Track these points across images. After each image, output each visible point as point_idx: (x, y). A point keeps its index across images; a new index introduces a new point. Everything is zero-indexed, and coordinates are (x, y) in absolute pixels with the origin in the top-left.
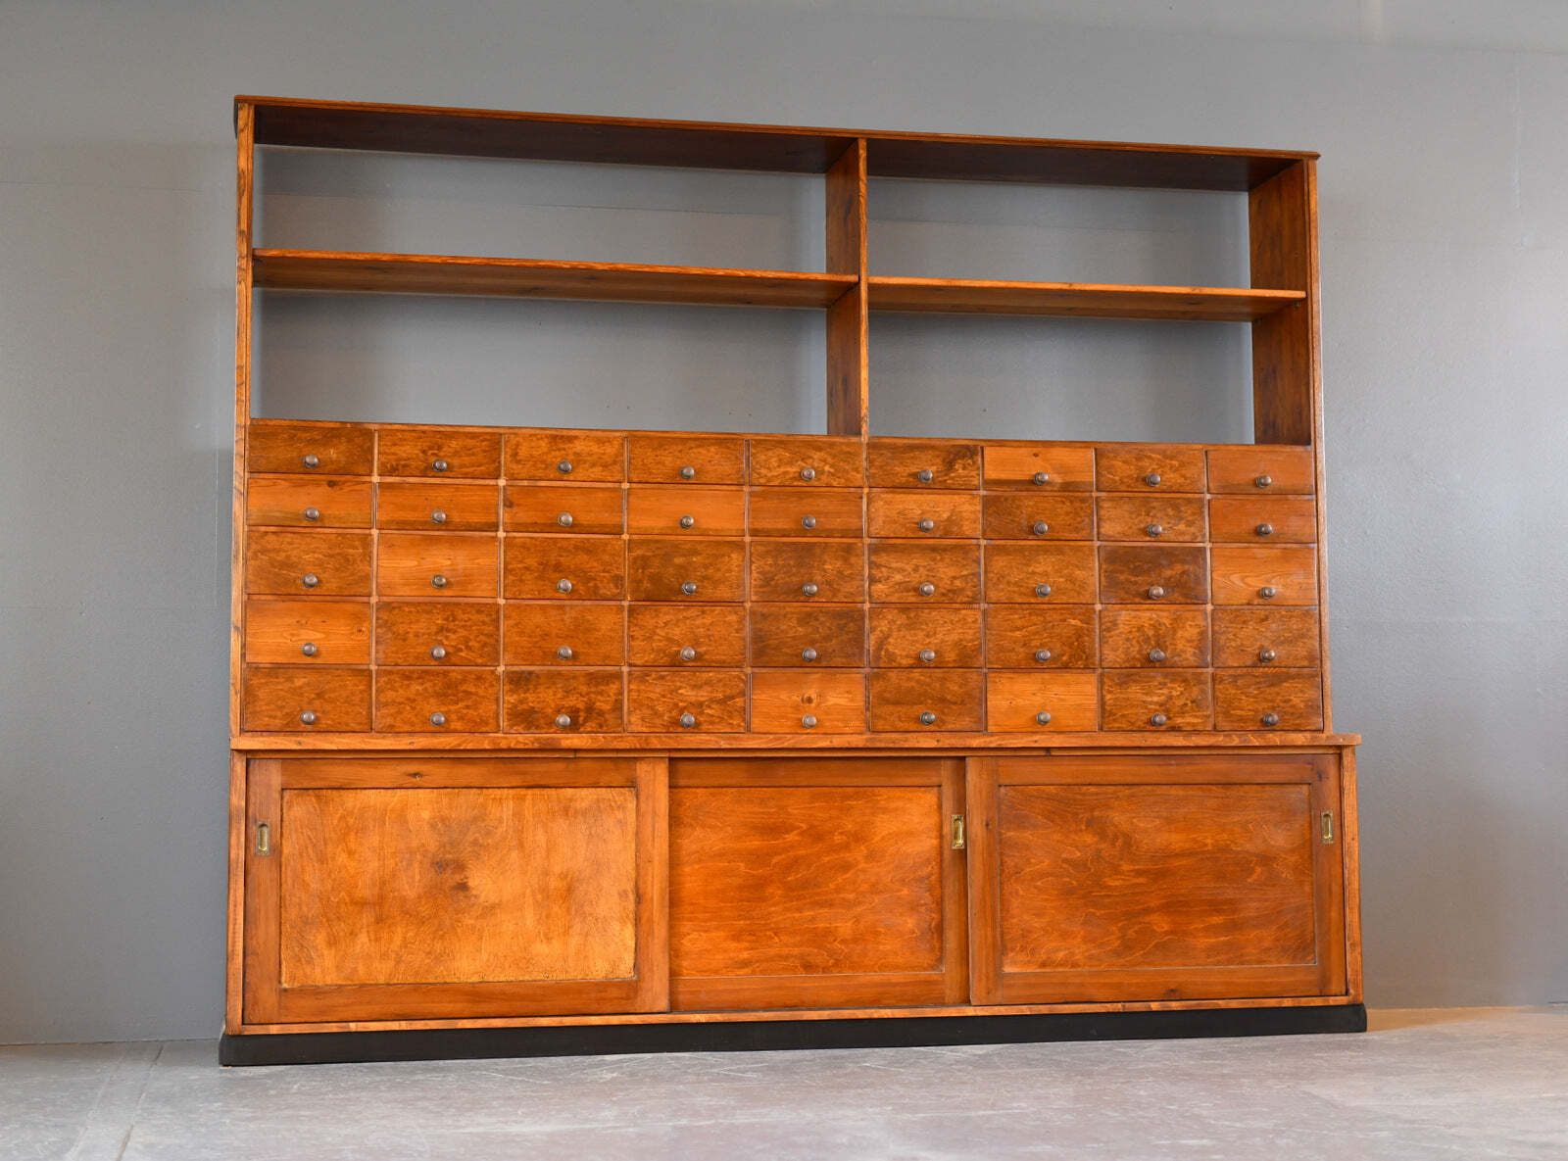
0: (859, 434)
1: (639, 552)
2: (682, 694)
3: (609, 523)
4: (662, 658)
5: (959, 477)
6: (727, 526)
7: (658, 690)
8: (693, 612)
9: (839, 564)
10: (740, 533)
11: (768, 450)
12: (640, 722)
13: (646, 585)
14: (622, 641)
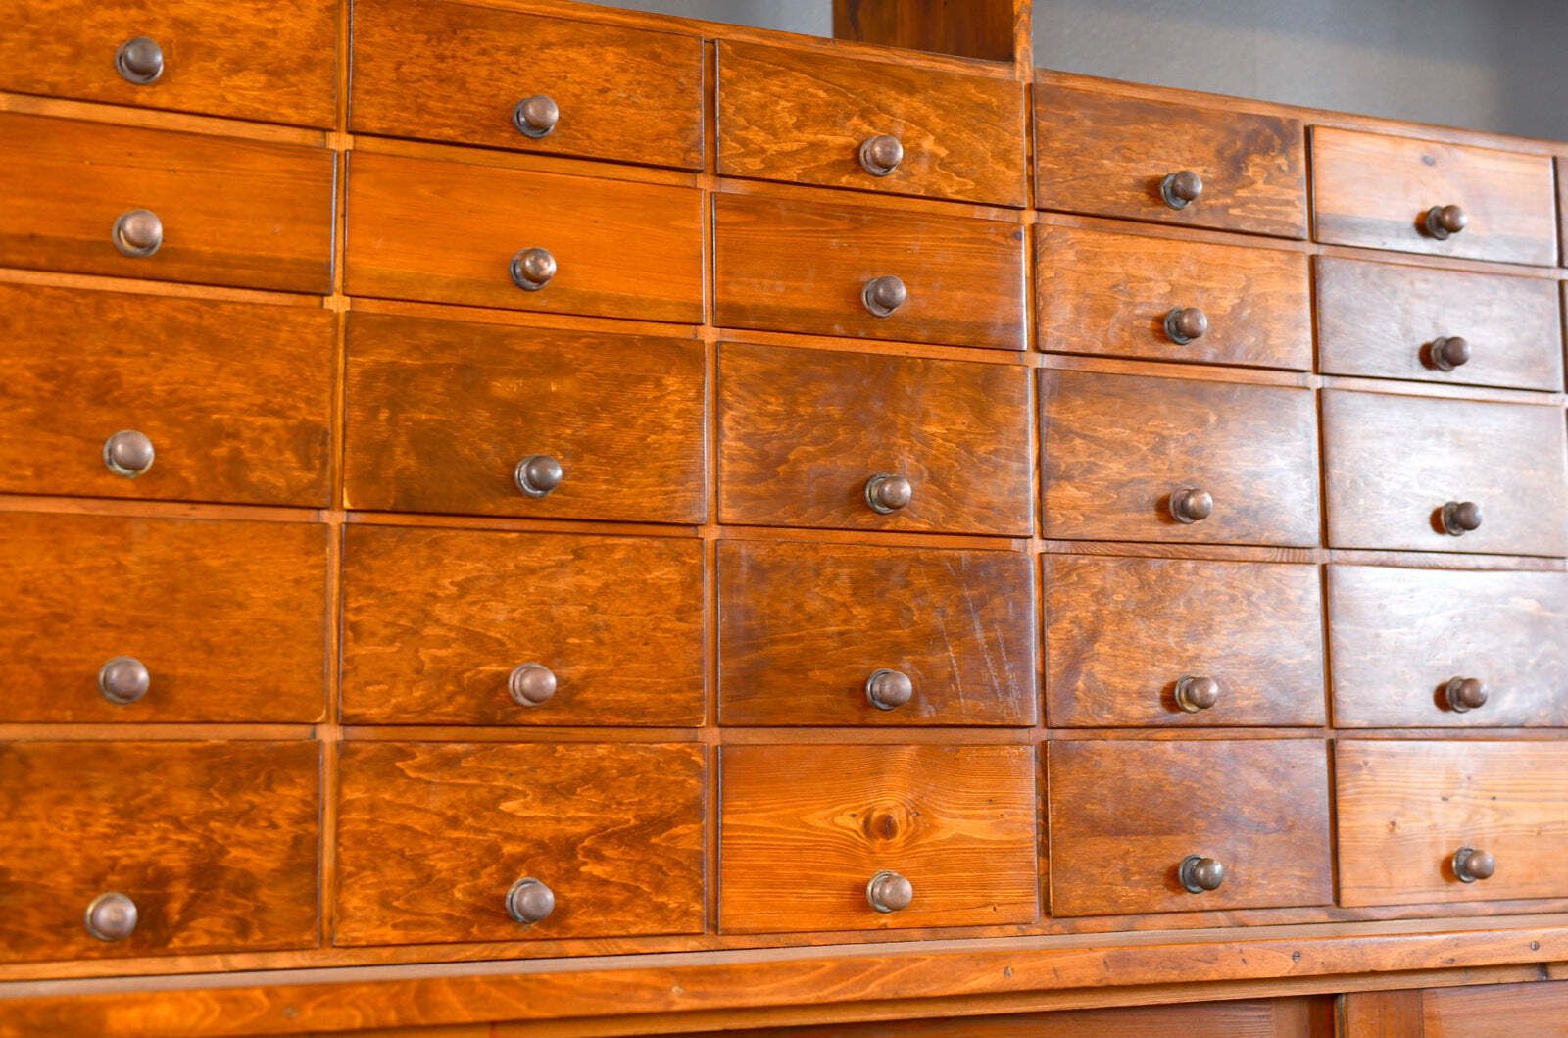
0: (1008, 56)
1: (386, 355)
2: (511, 816)
3: (286, 255)
4: (450, 698)
5: (1257, 201)
6: (651, 292)
7: (436, 802)
8: (550, 551)
9: (962, 421)
10: (690, 317)
11: (768, 74)
12: (375, 911)
13: (403, 459)
14: (322, 644)
